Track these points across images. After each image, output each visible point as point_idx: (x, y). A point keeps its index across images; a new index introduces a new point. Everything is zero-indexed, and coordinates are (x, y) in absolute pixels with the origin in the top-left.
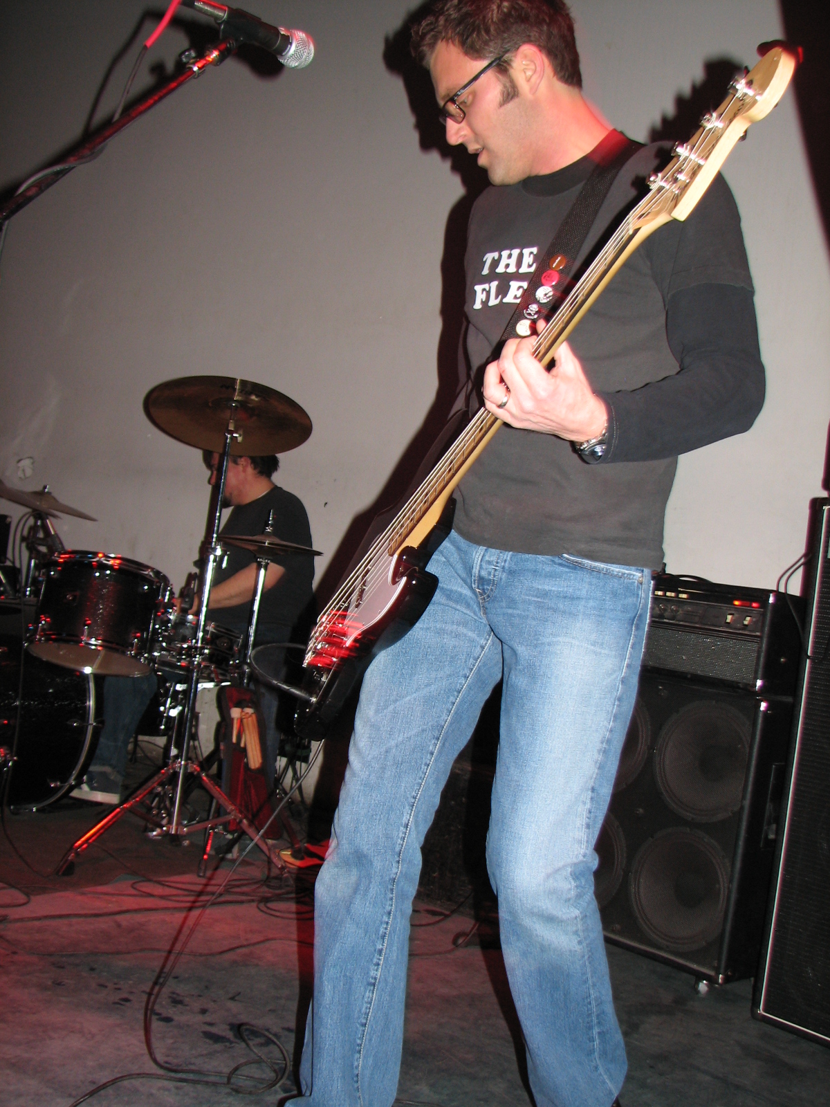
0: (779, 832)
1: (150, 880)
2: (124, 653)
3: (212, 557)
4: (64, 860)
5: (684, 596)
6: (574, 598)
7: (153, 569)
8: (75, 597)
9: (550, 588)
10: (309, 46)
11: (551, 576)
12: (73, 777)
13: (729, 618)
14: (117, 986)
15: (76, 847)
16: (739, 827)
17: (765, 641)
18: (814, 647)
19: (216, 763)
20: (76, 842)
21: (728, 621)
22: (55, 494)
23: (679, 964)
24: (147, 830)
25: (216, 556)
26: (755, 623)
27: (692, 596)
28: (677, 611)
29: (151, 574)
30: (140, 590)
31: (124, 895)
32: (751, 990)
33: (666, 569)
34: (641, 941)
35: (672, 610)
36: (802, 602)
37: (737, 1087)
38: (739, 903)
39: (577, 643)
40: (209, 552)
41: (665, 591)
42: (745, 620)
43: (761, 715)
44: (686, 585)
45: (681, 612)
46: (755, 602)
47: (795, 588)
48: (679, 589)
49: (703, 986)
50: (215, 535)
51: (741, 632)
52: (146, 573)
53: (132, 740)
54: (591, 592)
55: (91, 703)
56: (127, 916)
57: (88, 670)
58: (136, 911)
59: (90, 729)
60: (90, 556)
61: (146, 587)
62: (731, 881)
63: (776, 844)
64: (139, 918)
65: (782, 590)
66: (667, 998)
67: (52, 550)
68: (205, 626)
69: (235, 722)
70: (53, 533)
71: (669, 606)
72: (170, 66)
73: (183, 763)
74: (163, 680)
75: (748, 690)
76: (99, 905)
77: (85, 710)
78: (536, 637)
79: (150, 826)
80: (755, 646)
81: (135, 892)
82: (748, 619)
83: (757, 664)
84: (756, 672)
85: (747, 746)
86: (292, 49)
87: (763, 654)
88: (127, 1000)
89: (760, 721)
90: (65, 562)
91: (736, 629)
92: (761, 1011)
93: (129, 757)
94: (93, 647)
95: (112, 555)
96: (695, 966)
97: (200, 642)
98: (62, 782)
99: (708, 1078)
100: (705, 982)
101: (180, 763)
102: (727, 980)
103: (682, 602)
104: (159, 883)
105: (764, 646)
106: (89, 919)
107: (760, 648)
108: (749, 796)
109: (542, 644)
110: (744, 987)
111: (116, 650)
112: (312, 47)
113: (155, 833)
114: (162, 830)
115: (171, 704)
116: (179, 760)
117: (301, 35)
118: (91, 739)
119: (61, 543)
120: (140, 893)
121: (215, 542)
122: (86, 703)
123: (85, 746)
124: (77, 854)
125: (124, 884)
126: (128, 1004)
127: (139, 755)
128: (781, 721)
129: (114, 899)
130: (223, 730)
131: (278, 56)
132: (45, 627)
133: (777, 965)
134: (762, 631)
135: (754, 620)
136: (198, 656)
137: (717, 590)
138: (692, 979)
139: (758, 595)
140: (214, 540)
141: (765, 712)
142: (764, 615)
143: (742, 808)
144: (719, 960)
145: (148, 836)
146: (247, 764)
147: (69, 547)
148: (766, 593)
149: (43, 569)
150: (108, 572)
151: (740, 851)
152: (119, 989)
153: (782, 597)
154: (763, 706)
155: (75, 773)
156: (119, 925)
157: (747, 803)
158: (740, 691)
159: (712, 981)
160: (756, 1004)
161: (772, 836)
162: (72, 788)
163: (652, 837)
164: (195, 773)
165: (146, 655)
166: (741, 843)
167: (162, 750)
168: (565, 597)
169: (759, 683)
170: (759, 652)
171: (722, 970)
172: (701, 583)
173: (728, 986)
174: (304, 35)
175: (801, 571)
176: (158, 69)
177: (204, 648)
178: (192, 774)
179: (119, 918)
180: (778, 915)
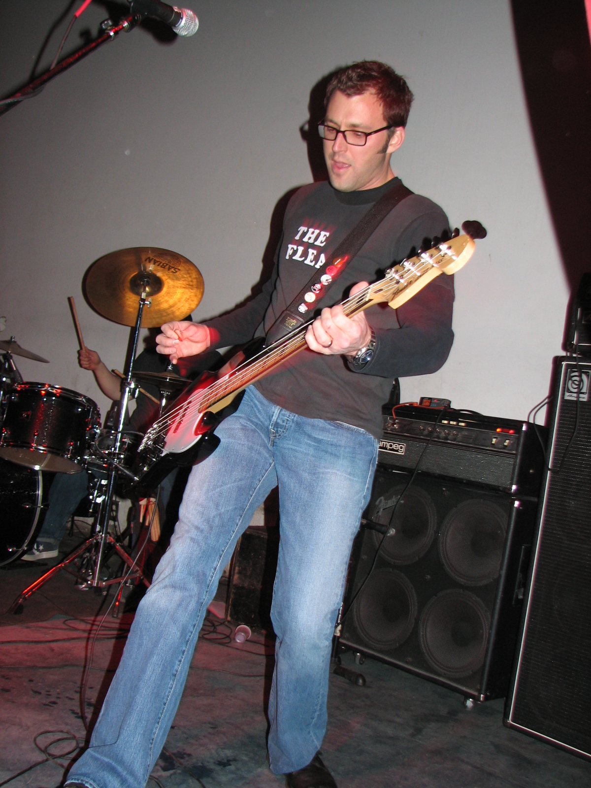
0: (526, 594)
1: (76, 619)
2: (63, 456)
3: (127, 389)
4: (15, 603)
5: (463, 424)
6: (337, 446)
7: (85, 397)
8: (28, 415)
9: (323, 438)
10: (195, 21)
11: (323, 430)
12: (25, 545)
13: (494, 441)
14: (48, 693)
15: (24, 593)
16: (497, 589)
17: (519, 457)
18: (553, 462)
19: (128, 537)
20: (24, 591)
21: (493, 442)
22: (19, 343)
23: (452, 686)
24: (77, 583)
25: (130, 388)
26: (512, 444)
27: (468, 424)
28: (457, 435)
29: (84, 400)
30: (76, 412)
31: (57, 629)
32: (503, 706)
33: (451, 405)
34: (427, 671)
35: (454, 434)
36: (546, 431)
37: (490, 774)
38: (496, 644)
39: (340, 474)
40: (125, 385)
41: (449, 420)
42: (505, 442)
43: (515, 510)
44: (465, 416)
45: (460, 435)
46: (512, 429)
47: (541, 420)
48: (459, 419)
49: (470, 703)
50: (130, 374)
51: (502, 450)
52: (80, 399)
53: (70, 519)
54: (347, 443)
55: (40, 492)
56: (60, 644)
57: (37, 468)
58: (64, 640)
59: (38, 510)
60: (39, 386)
61: (80, 410)
62: (491, 628)
63: (523, 603)
64: (67, 644)
65: (531, 421)
66: (443, 711)
67: (13, 381)
68: (122, 438)
69: (142, 507)
70: (15, 369)
71: (452, 431)
72: (94, 32)
73: (103, 535)
74: (92, 477)
75: (506, 492)
76: (39, 636)
77: (35, 497)
78: (315, 468)
79: (80, 581)
80: (512, 461)
81: (64, 626)
82: (507, 441)
83: (513, 473)
84: (512, 479)
85: (504, 532)
86: (183, 22)
87: (517, 467)
88: (55, 703)
89: (514, 514)
90: (21, 390)
91: (499, 448)
92: (510, 721)
93: (68, 532)
94: (42, 452)
95: (57, 386)
96: (464, 689)
97: (117, 450)
98: (17, 548)
99: (469, 767)
100: (471, 700)
101: (101, 535)
102: (487, 698)
103: (461, 428)
104: (83, 620)
105: (518, 461)
106: (31, 645)
107: (515, 462)
108: (505, 568)
109: (319, 473)
110: (498, 704)
111: (58, 454)
112: (197, 21)
113: (83, 586)
114: (87, 583)
115: (97, 494)
116: (101, 534)
117: (190, 13)
118: (39, 519)
119: (20, 376)
120: (68, 627)
121: (130, 379)
122: (36, 491)
123: (34, 523)
124: (25, 599)
125: (58, 621)
126: (55, 705)
127: (76, 531)
128: (529, 514)
129: (51, 632)
130: (133, 513)
131: (173, 27)
132: (7, 436)
133: (522, 689)
134: (517, 450)
135: (512, 442)
136: (116, 460)
137: (486, 420)
138: (462, 698)
139: (515, 425)
140: (130, 377)
141: (517, 509)
142: (518, 439)
143: (500, 576)
144: (481, 684)
145: (79, 588)
146: (150, 538)
147: (25, 379)
148: (521, 423)
149: (7, 394)
150: (54, 398)
151: (498, 606)
152: (50, 695)
153: (532, 426)
154: (517, 504)
155: (27, 541)
156: (52, 650)
157: (503, 572)
158: (500, 492)
159: (476, 699)
160: (506, 716)
161: (521, 597)
162: (24, 553)
163: (436, 596)
164: (112, 543)
165: (79, 458)
166: (499, 601)
167: (90, 527)
168: (332, 445)
169: (514, 487)
170: (514, 465)
171: (483, 692)
172: (474, 415)
173: (488, 703)
174: (192, 13)
175: (545, 407)
176: (85, 34)
177: (121, 454)
178: (109, 543)
179: (53, 645)
180: (524, 653)
